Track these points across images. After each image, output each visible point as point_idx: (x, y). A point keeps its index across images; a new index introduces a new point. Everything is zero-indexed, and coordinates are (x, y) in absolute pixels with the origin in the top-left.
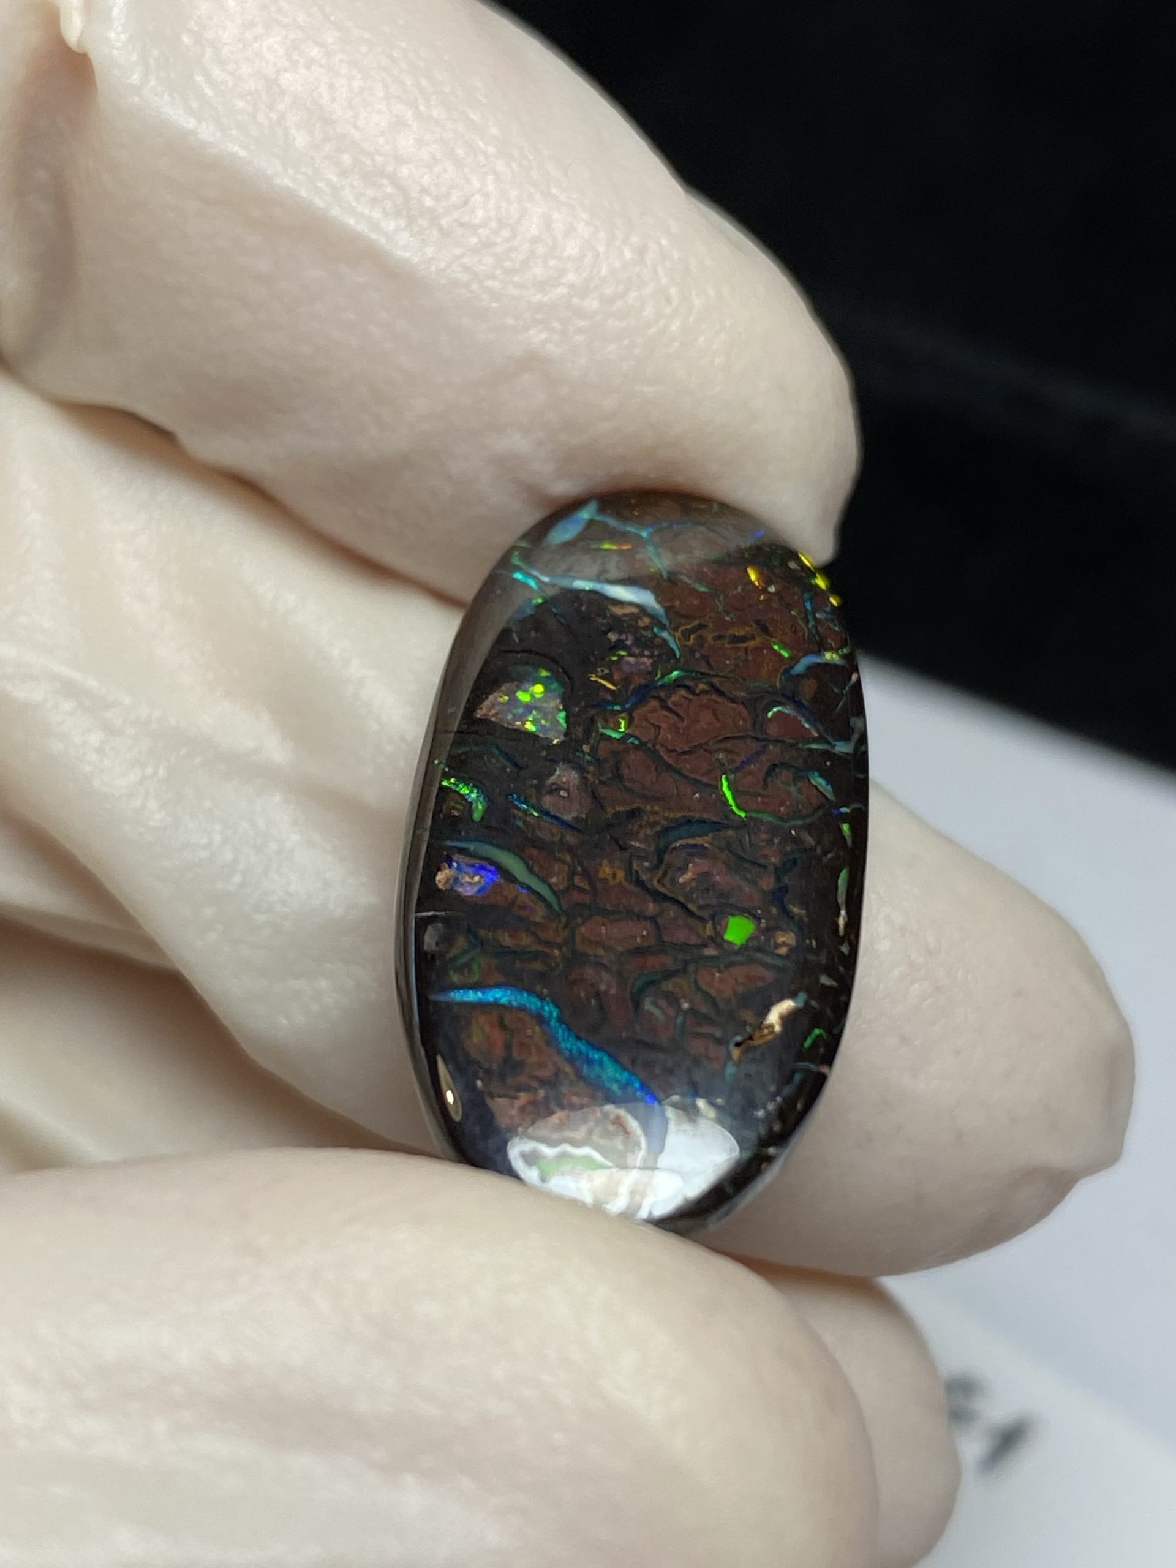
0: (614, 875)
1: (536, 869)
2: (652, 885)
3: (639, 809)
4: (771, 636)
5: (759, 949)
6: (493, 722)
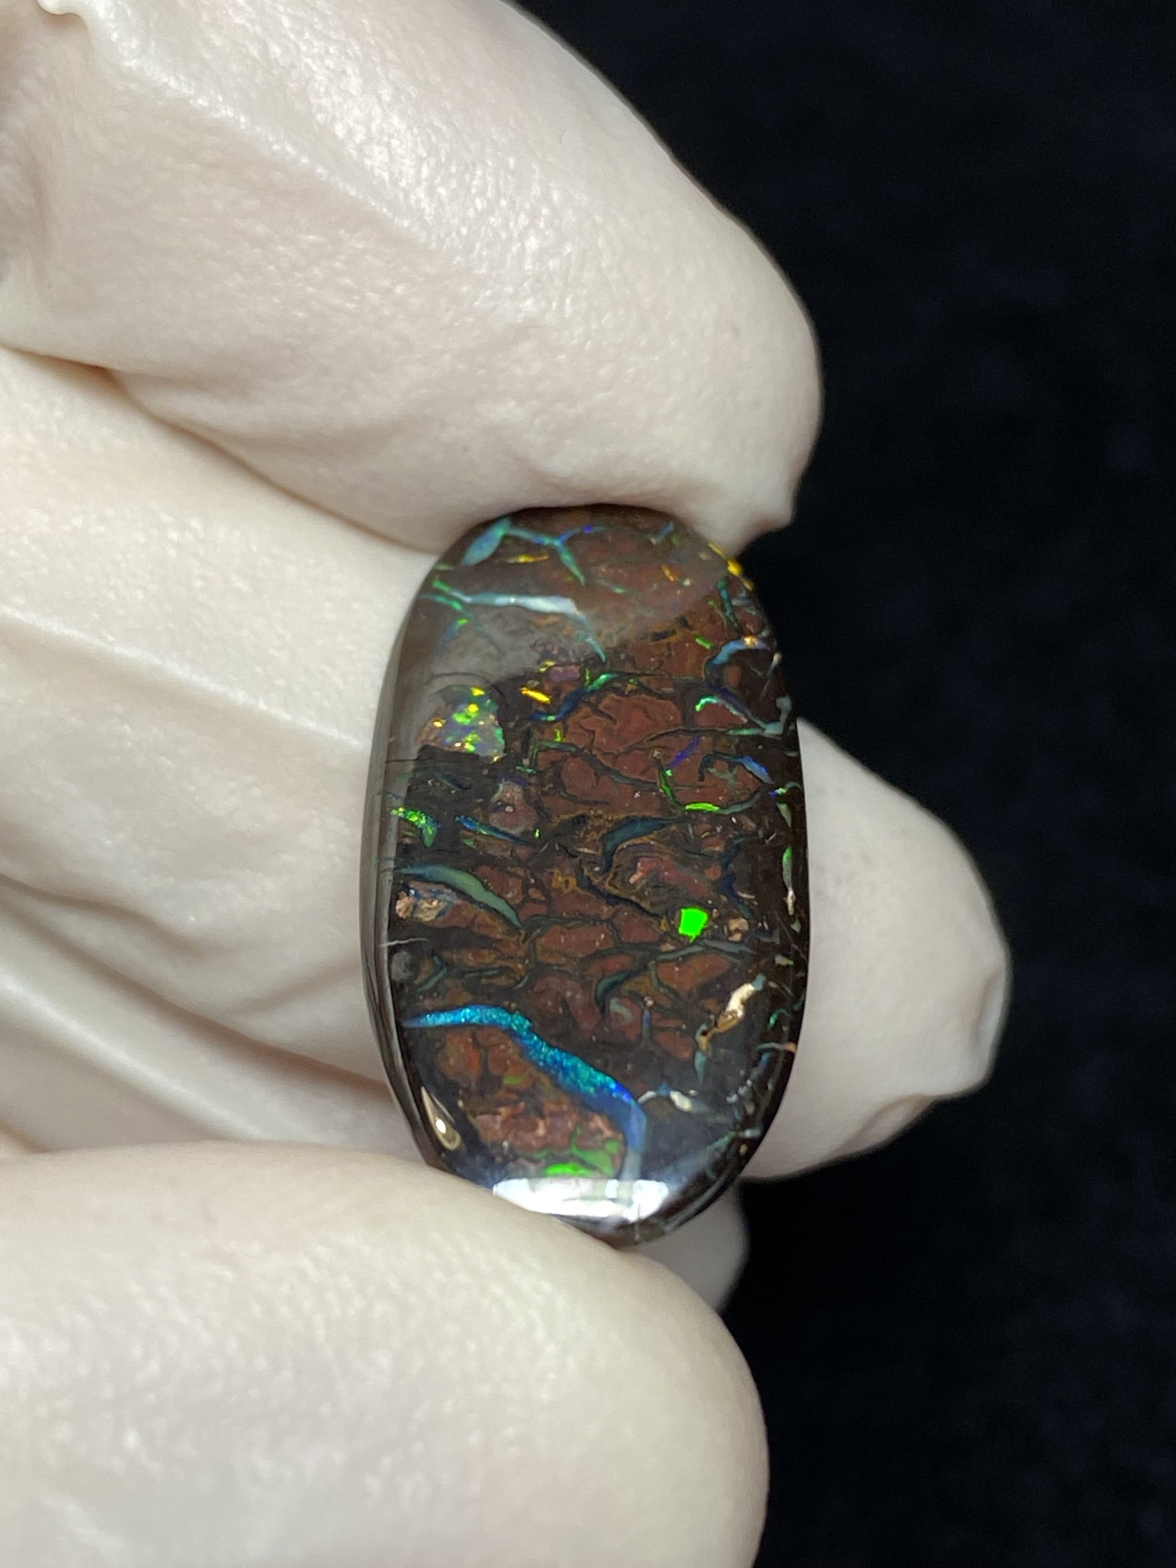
0: (567, 882)
1: (492, 888)
2: (604, 889)
3: (583, 816)
4: (692, 628)
5: (714, 938)
6: (433, 747)
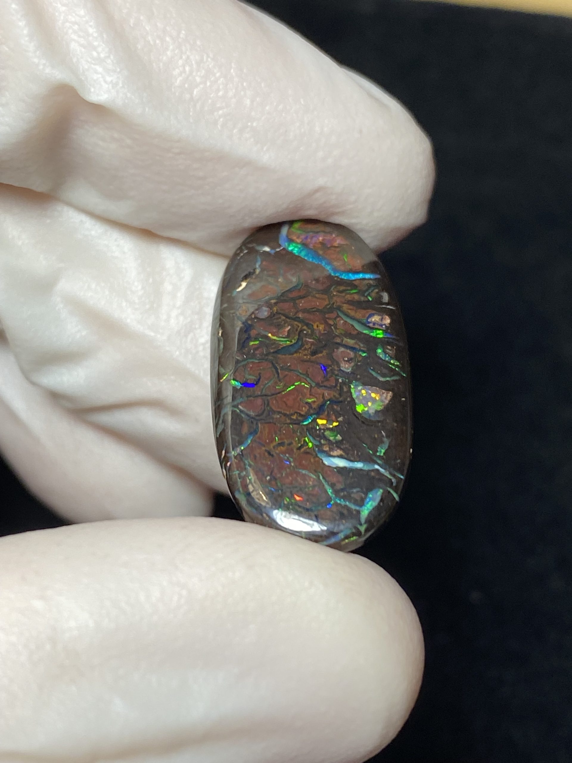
0: (317, 326)
1: (350, 326)
2: (301, 324)
3: (313, 355)
6: (383, 390)
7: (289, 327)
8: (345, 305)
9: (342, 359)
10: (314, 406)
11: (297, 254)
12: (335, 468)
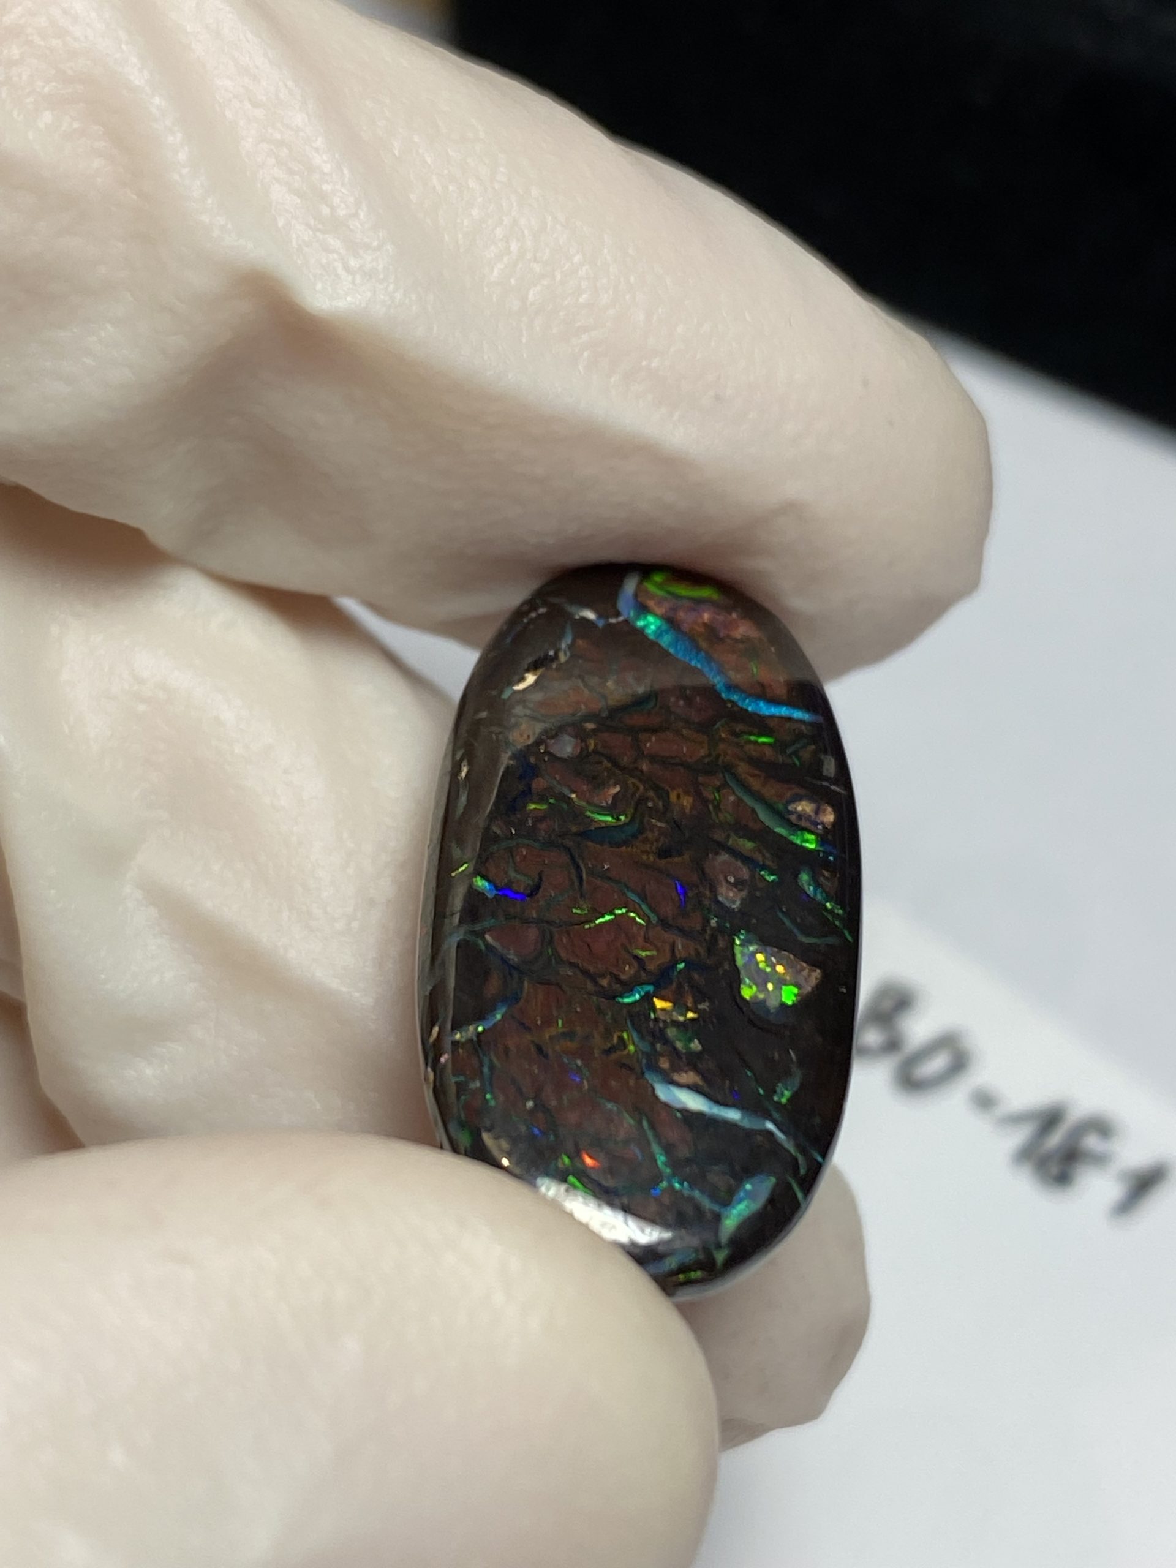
0: (679, 797)
1: (748, 811)
2: (644, 786)
3: (661, 857)
6: (805, 963)
7: (618, 789)
8: (742, 764)
9: (721, 878)
10: (651, 967)
11: (652, 637)
12: (678, 1110)
